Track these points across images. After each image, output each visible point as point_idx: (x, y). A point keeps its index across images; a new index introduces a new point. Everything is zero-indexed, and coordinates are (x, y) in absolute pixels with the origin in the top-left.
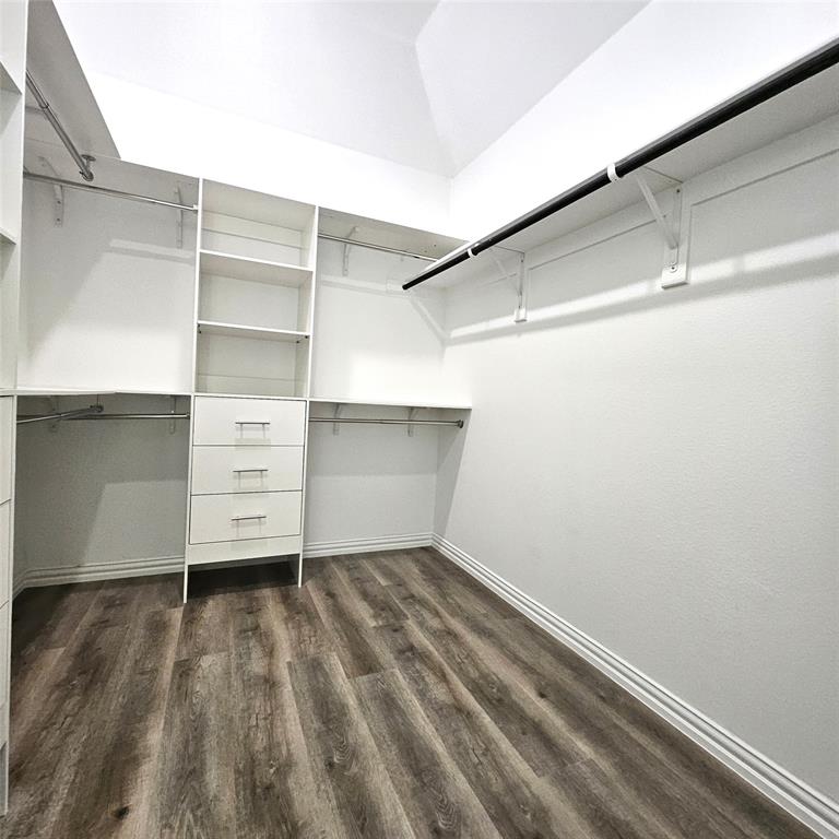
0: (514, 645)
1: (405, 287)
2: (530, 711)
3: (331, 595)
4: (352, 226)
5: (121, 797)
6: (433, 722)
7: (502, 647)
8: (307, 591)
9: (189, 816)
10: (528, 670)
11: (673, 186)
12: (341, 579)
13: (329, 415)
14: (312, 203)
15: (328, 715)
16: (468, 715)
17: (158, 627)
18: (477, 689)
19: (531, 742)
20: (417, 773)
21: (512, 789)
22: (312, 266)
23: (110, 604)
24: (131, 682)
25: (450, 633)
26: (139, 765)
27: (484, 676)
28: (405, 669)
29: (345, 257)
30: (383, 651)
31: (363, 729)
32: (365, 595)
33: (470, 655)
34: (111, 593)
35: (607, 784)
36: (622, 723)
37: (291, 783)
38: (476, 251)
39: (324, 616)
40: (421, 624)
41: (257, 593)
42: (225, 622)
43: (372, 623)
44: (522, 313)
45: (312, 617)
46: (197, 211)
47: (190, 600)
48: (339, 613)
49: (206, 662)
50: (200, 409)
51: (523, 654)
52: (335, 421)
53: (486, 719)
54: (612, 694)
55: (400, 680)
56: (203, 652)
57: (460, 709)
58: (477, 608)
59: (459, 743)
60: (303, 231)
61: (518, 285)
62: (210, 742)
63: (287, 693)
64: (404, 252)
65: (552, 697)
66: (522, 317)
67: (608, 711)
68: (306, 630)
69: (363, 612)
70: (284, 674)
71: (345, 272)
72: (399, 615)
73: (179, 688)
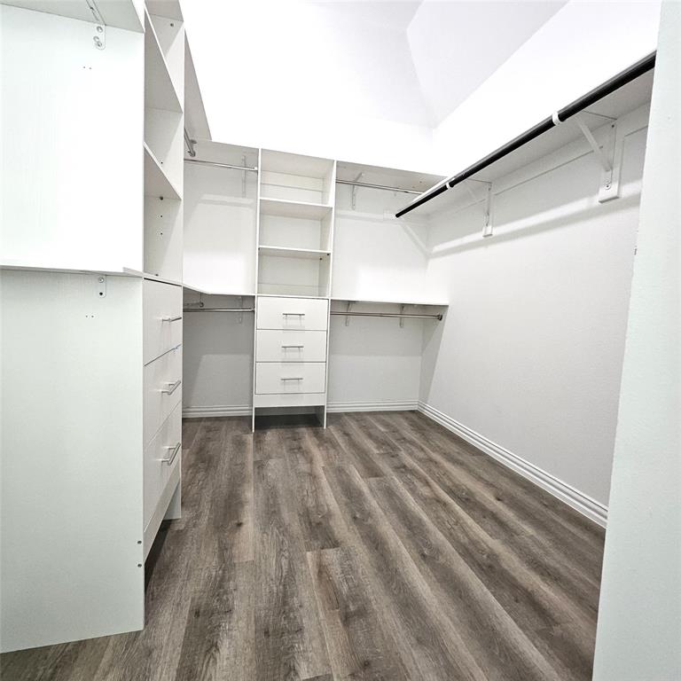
0: (480, 471)
1: (398, 215)
2: (490, 507)
3: (346, 434)
4: (359, 172)
5: (238, 518)
6: (420, 505)
7: (470, 471)
8: (330, 431)
9: (275, 530)
10: (489, 485)
11: (608, 123)
12: (353, 427)
13: (343, 310)
14: (332, 159)
15: (351, 495)
16: (445, 504)
17: (240, 444)
18: (450, 492)
19: (489, 522)
20: (410, 528)
21: (474, 542)
22: (331, 203)
23: (209, 430)
24: (230, 468)
25: (431, 460)
26: (243, 506)
27: (456, 486)
28: (400, 477)
29: (353, 195)
30: (384, 466)
31: (374, 503)
32: (370, 436)
33: (446, 473)
34: (208, 424)
35: (543, 547)
36: (560, 520)
37: (331, 523)
38: (452, 184)
39: (343, 446)
40: (411, 454)
41: (297, 430)
42: (280, 443)
43: (376, 451)
44: (489, 230)
45: (335, 445)
46: (257, 171)
47: (257, 431)
48: (353, 445)
49: (272, 463)
50: (261, 305)
51: (486, 477)
52: (348, 314)
53: (457, 508)
54: (553, 504)
55: (398, 483)
56: (269, 457)
57: (439, 500)
58: (453, 448)
59: (438, 518)
60: (324, 178)
61: (486, 209)
62: (281, 500)
63: (324, 481)
64: (396, 189)
65: (506, 501)
66: (489, 232)
67: (550, 513)
68: (332, 451)
69: (370, 446)
70: (320, 472)
71: (353, 206)
72: (394, 448)
73: (259, 473)
